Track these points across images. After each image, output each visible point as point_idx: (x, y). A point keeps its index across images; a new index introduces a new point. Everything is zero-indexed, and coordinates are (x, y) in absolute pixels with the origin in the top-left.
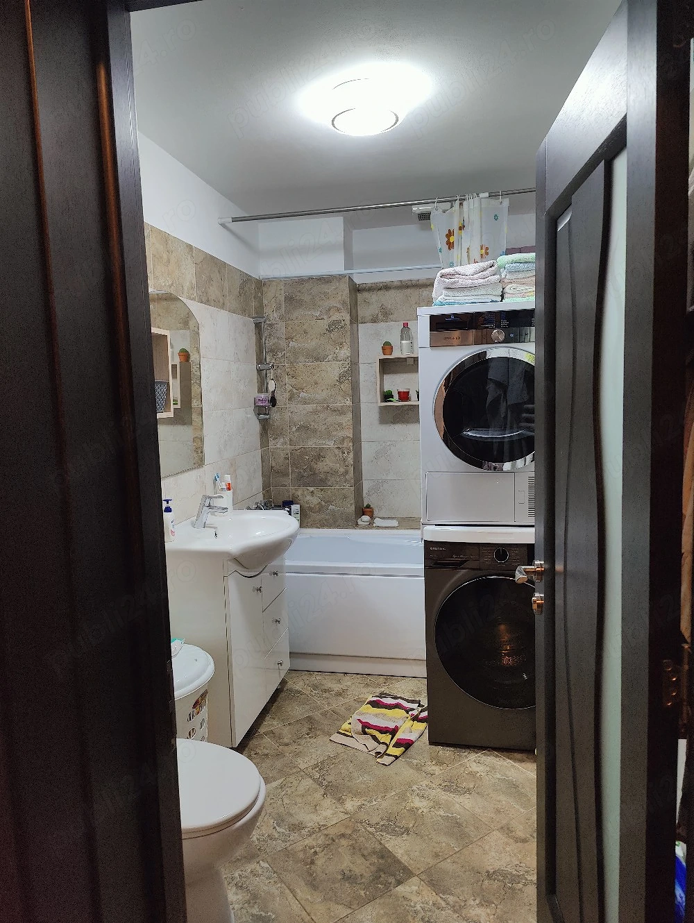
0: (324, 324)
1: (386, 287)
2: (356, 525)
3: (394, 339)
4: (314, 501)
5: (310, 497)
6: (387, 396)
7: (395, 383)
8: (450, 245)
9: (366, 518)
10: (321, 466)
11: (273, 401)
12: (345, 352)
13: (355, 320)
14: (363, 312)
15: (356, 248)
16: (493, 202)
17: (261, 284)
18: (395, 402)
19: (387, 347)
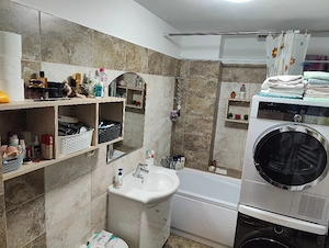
0: (206, 82)
1: (237, 66)
2: (208, 170)
3: (237, 90)
4: (191, 157)
5: (190, 155)
6: (230, 116)
7: (235, 110)
8: (274, 56)
9: (213, 167)
10: (196, 143)
11: (179, 114)
12: (214, 96)
13: (220, 80)
14: (224, 76)
15: (225, 47)
16: (302, 36)
17: (180, 62)
18: (233, 120)
19: (233, 94)
